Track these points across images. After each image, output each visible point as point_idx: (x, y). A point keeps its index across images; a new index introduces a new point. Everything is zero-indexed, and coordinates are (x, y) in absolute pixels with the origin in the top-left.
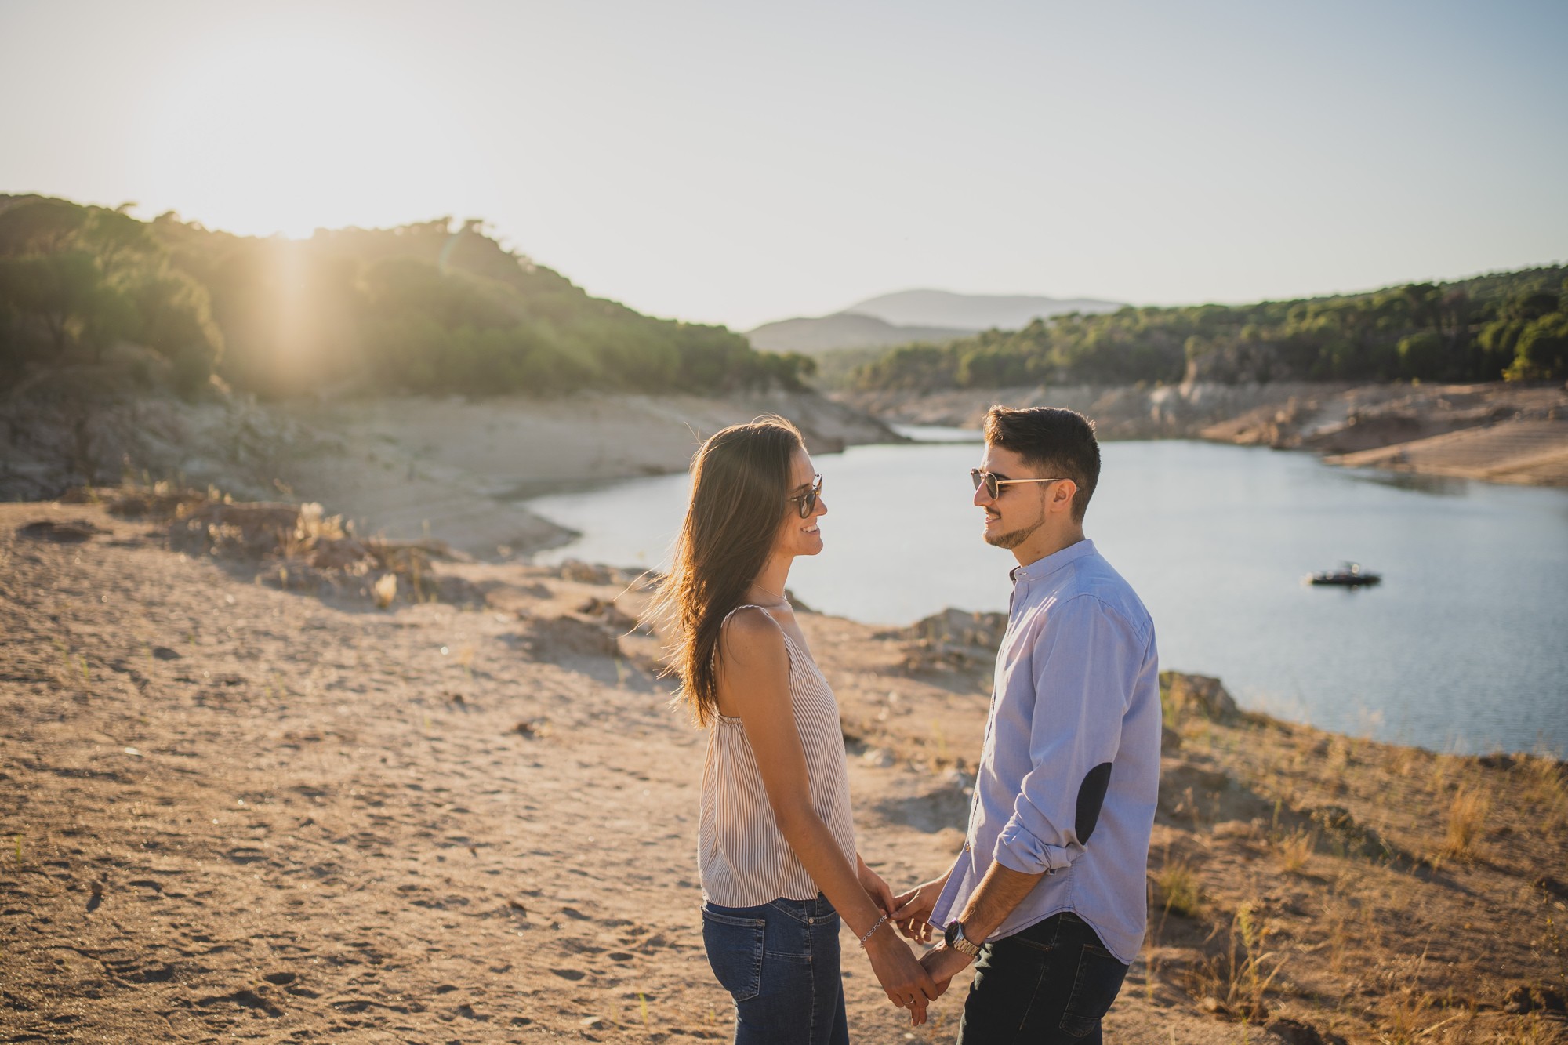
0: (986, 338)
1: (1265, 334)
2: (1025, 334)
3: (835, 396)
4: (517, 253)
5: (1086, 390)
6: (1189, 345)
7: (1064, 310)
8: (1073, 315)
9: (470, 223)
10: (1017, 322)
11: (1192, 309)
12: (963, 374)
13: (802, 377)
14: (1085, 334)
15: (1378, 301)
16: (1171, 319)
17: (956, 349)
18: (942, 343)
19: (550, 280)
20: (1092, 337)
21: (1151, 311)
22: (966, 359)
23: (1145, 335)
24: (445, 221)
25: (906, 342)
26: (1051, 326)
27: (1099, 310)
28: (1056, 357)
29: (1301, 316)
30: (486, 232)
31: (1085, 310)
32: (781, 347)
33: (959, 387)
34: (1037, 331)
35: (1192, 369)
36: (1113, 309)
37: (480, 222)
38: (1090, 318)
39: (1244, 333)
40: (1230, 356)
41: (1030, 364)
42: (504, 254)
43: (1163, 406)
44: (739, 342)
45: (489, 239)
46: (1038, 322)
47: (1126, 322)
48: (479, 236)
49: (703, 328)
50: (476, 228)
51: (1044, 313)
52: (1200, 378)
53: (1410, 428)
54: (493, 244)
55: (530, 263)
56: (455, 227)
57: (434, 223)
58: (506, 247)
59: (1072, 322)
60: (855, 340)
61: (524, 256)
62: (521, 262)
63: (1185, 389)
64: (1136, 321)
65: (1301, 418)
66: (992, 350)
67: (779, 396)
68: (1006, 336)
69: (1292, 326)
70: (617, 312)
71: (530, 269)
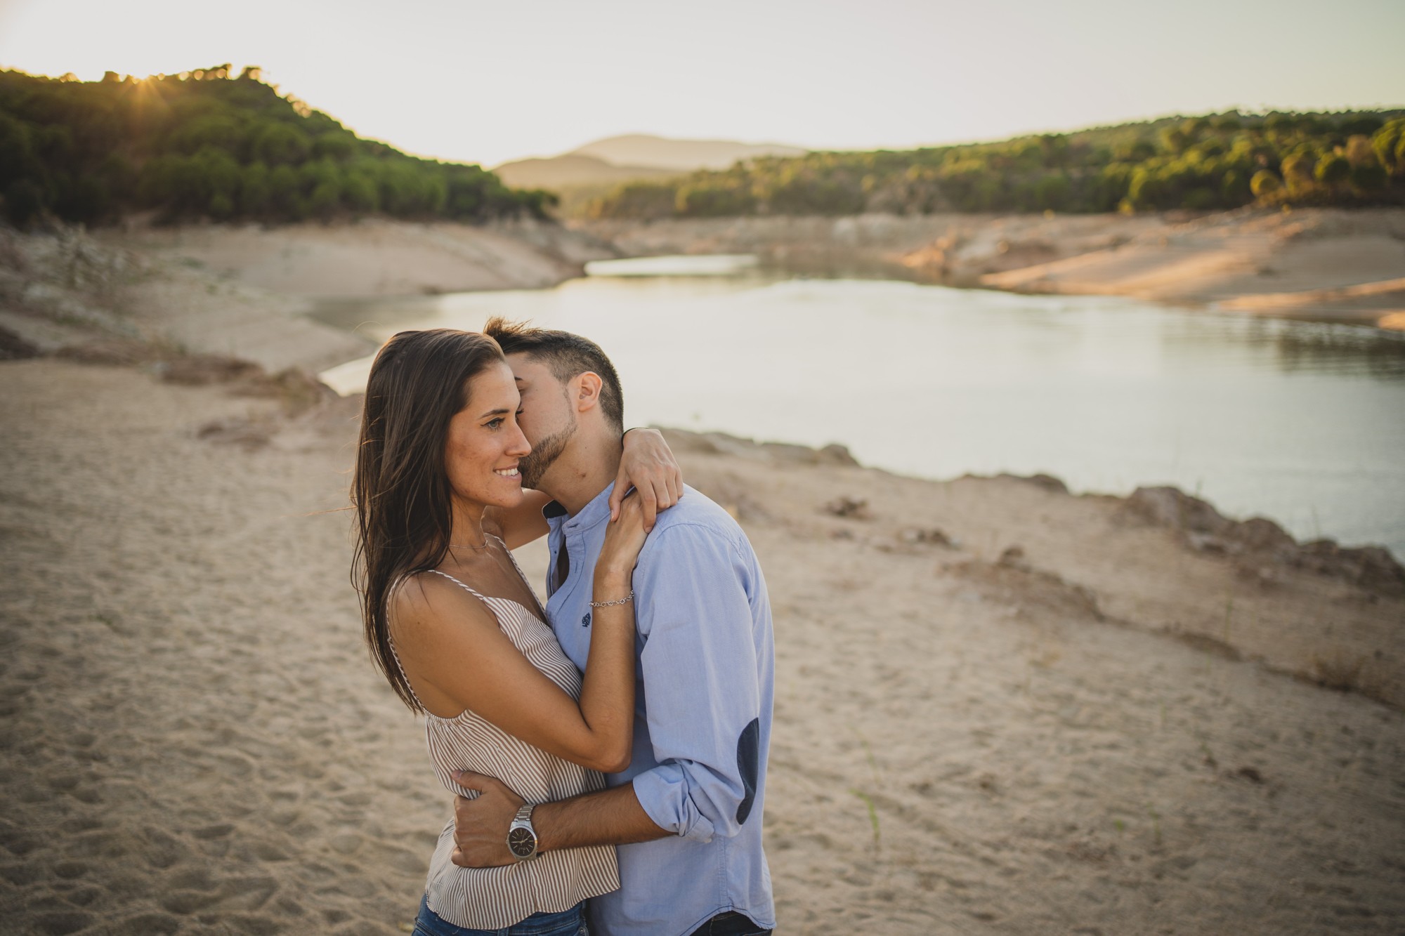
0: (699, 175)
1: (929, 174)
2: (730, 173)
3: (575, 225)
4: (292, 99)
5: (782, 221)
6: (868, 183)
7: (761, 153)
8: (768, 159)
9: (249, 70)
10: (722, 163)
11: (867, 154)
12: (680, 203)
13: (547, 208)
14: (780, 174)
15: (1018, 148)
16: (848, 161)
17: (673, 186)
18: (661, 180)
19: (321, 124)
21: (834, 155)
22: (683, 193)
23: (828, 173)
24: (225, 67)
25: (631, 180)
26: (751, 167)
27: (791, 154)
28: (757, 190)
29: (957, 159)
30: (263, 78)
31: (780, 153)
32: (528, 183)
33: (677, 217)
34: (739, 170)
35: (871, 202)
36: (800, 154)
37: (257, 69)
38: (785, 161)
39: (911, 174)
40: (901, 192)
41: (737, 197)
42: (279, 99)
43: (846, 235)
44: (490, 178)
45: (266, 86)
46: (740, 164)
47: (812, 164)
48: (256, 82)
49: (460, 168)
50: (253, 76)
51: (745, 155)
52: (877, 210)
53: (1045, 251)
54: (268, 91)
55: (304, 108)
56: (234, 74)
57: (215, 69)
58: (281, 93)
59: (771, 164)
60: (584, 178)
61: (298, 102)
62: (296, 107)
63: (865, 219)
64: (821, 163)
65: (960, 243)
66: (704, 186)
67: (529, 224)
68: (713, 175)
69: (949, 168)
70: (385, 152)
71: (305, 114)
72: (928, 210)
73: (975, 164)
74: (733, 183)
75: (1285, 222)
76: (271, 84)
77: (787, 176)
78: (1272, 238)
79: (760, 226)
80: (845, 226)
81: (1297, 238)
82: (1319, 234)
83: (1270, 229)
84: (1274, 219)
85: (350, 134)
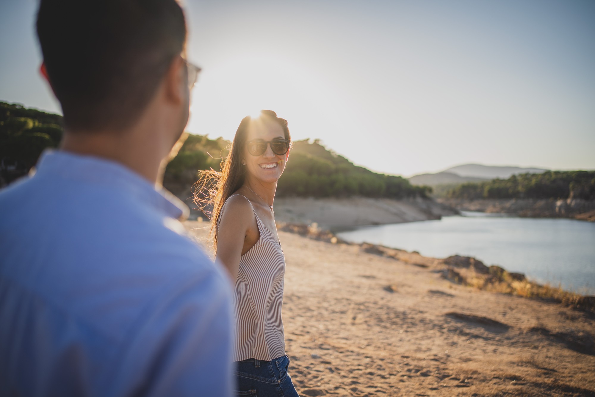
0: (495, 181)
2: (509, 180)
3: (439, 201)
4: (332, 151)
5: (531, 201)
6: (571, 186)
7: (523, 172)
8: (527, 174)
9: (316, 141)
10: (506, 176)
11: (573, 172)
12: (485, 193)
13: (428, 194)
14: (531, 180)
16: (565, 176)
17: (483, 185)
18: (478, 183)
19: (342, 160)
20: (534, 181)
21: (557, 173)
22: (487, 188)
23: (554, 181)
24: (308, 140)
25: (465, 182)
26: (519, 178)
27: (538, 172)
28: (520, 188)
30: (321, 143)
31: (532, 172)
32: (420, 183)
33: (483, 198)
34: (514, 179)
35: (572, 194)
36: (542, 172)
37: (319, 140)
38: (534, 175)
41: (511, 191)
42: (326, 151)
43: (560, 207)
44: (406, 181)
45: (322, 146)
46: (514, 177)
47: (547, 177)
48: (318, 145)
49: (393, 177)
50: (318, 142)
51: (517, 173)
52: (575, 197)
54: (323, 148)
55: (335, 154)
56: (311, 142)
57: (305, 140)
58: (327, 149)
59: (527, 176)
60: (447, 181)
62: (332, 154)
63: (569, 201)
64: (551, 176)
66: (496, 186)
67: (419, 200)
68: (502, 181)
70: (364, 171)
71: (335, 156)
74: (509, 185)
76: (324, 146)
79: (521, 202)
80: (559, 203)
85: (352, 164)
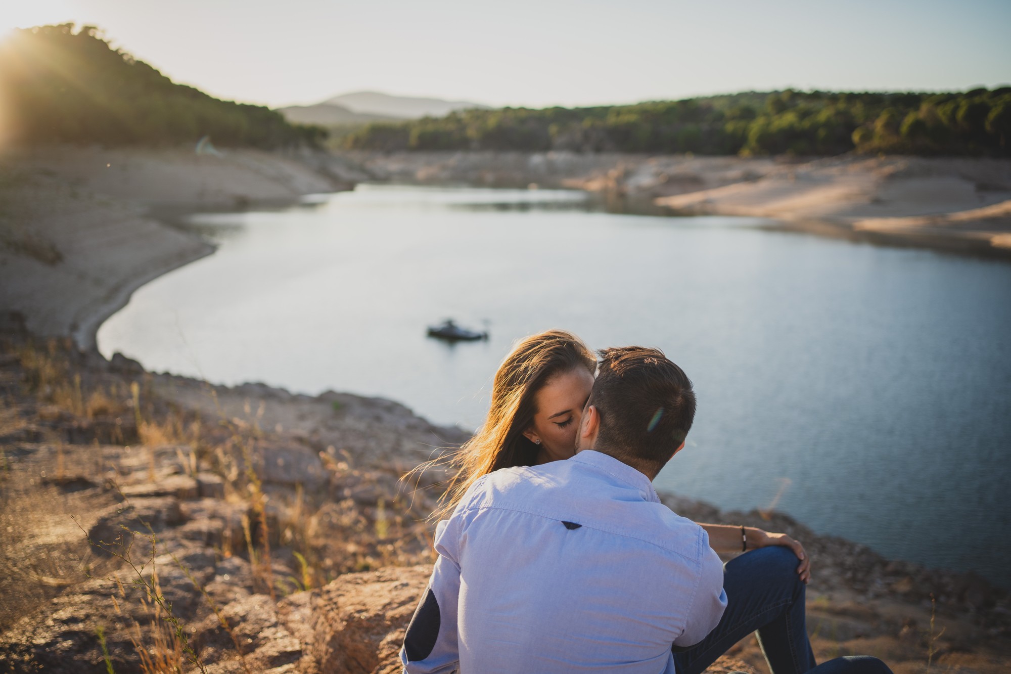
0: (426, 120)
1: (598, 124)
2: (448, 120)
4: (121, 52)
5: (490, 155)
7: (469, 106)
9: (87, 29)
13: (320, 140)
14: (486, 121)
18: (396, 123)
19: (144, 70)
22: (414, 133)
23: (523, 121)
24: (70, 26)
26: (463, 116)
29: (618, 115)
30: (98, 36)
32: (305, 120)
33: (410, 150)
34: (454, 118)
35: (554, 143)
37: (94, 28)
38: (489, 111)
39: (586, 124)
40: (578, 136)
41: (455, 137)
42: (112, 51)
43: (538, 165)
45: (101, 41)
46: (454, 113)
47: (510, 114)
48: (93, 38)
50: (91, 33)
52: (559, 149)
54: (103, 45)
55: (131, 59)
56: (76, 31)
57: (64, 27)
58: (113, 47)
61: (126, 54)
62: (125, 58)
63: (552, 156)
64: (515, 114)
65: (627, 175)
66: (430, 128)
67: (306, 152)
68: (435, 121)
69: (612, 120)
70: (194, 94)
71: (132, 63)
72: (598, 150)
73: (632, 118)
74: (451, 126)
75: (881, 165)
76: (105, 40)
77: (492, 122)
78: (874, 176)
79: (474, 158)
80: (537, 159)
81: (892, 177)
82: (907, 174)
83: (869, 170)
84: (872, 162)
85: (167, 79)
